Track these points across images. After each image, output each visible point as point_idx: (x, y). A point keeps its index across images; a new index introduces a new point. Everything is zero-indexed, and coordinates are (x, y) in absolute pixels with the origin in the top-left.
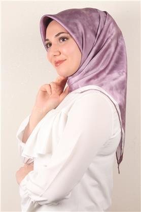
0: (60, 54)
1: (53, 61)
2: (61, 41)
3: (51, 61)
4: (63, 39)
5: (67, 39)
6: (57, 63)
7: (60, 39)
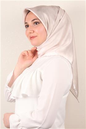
0: (34, 32)
1: (29, 37)
2: (35, 24)
3: (28, 36)
4: (36, 23)
5: (39, 23)
6: (31, 38)
7: (34, 23)
